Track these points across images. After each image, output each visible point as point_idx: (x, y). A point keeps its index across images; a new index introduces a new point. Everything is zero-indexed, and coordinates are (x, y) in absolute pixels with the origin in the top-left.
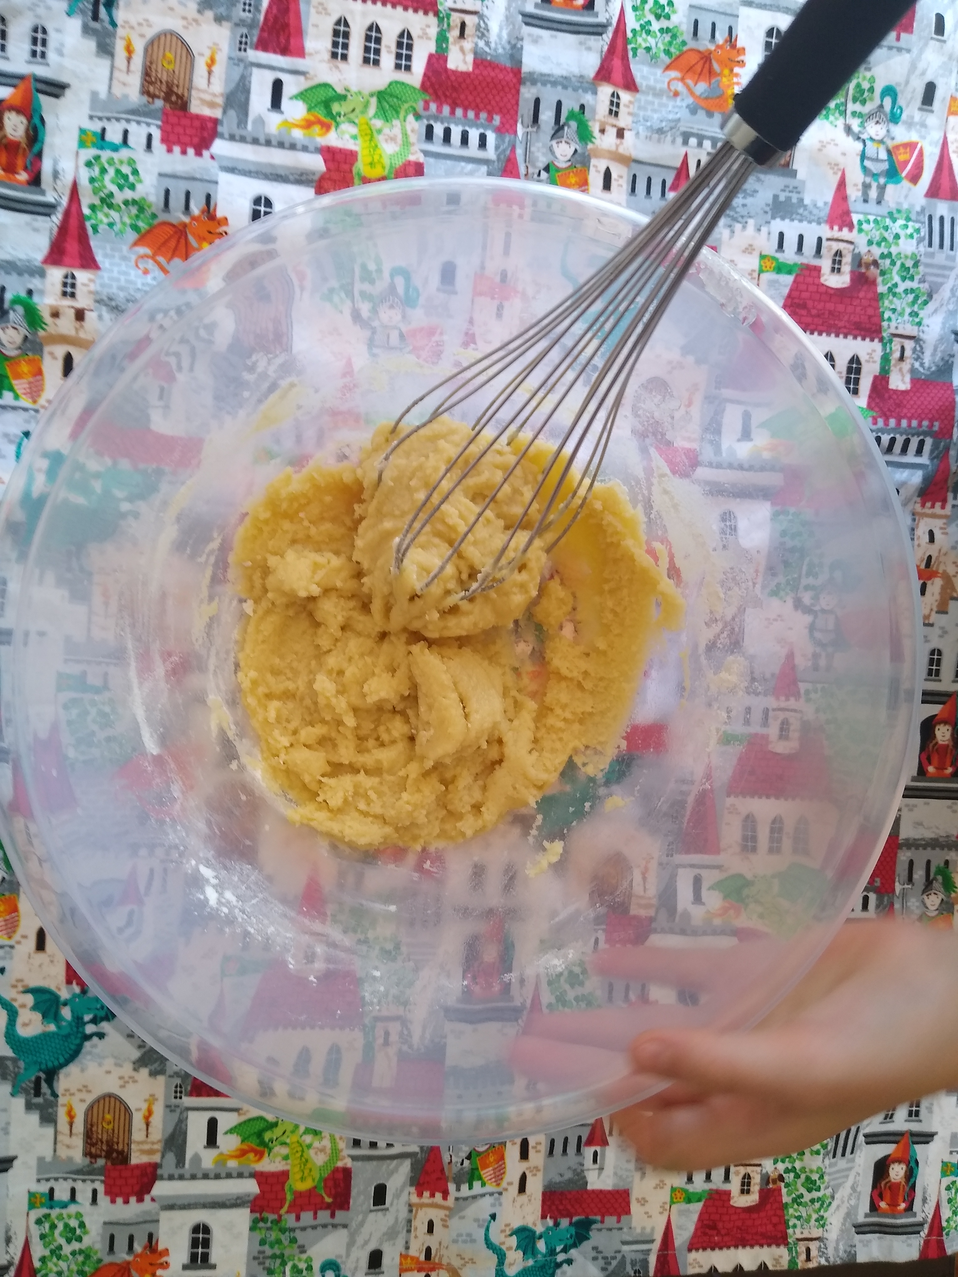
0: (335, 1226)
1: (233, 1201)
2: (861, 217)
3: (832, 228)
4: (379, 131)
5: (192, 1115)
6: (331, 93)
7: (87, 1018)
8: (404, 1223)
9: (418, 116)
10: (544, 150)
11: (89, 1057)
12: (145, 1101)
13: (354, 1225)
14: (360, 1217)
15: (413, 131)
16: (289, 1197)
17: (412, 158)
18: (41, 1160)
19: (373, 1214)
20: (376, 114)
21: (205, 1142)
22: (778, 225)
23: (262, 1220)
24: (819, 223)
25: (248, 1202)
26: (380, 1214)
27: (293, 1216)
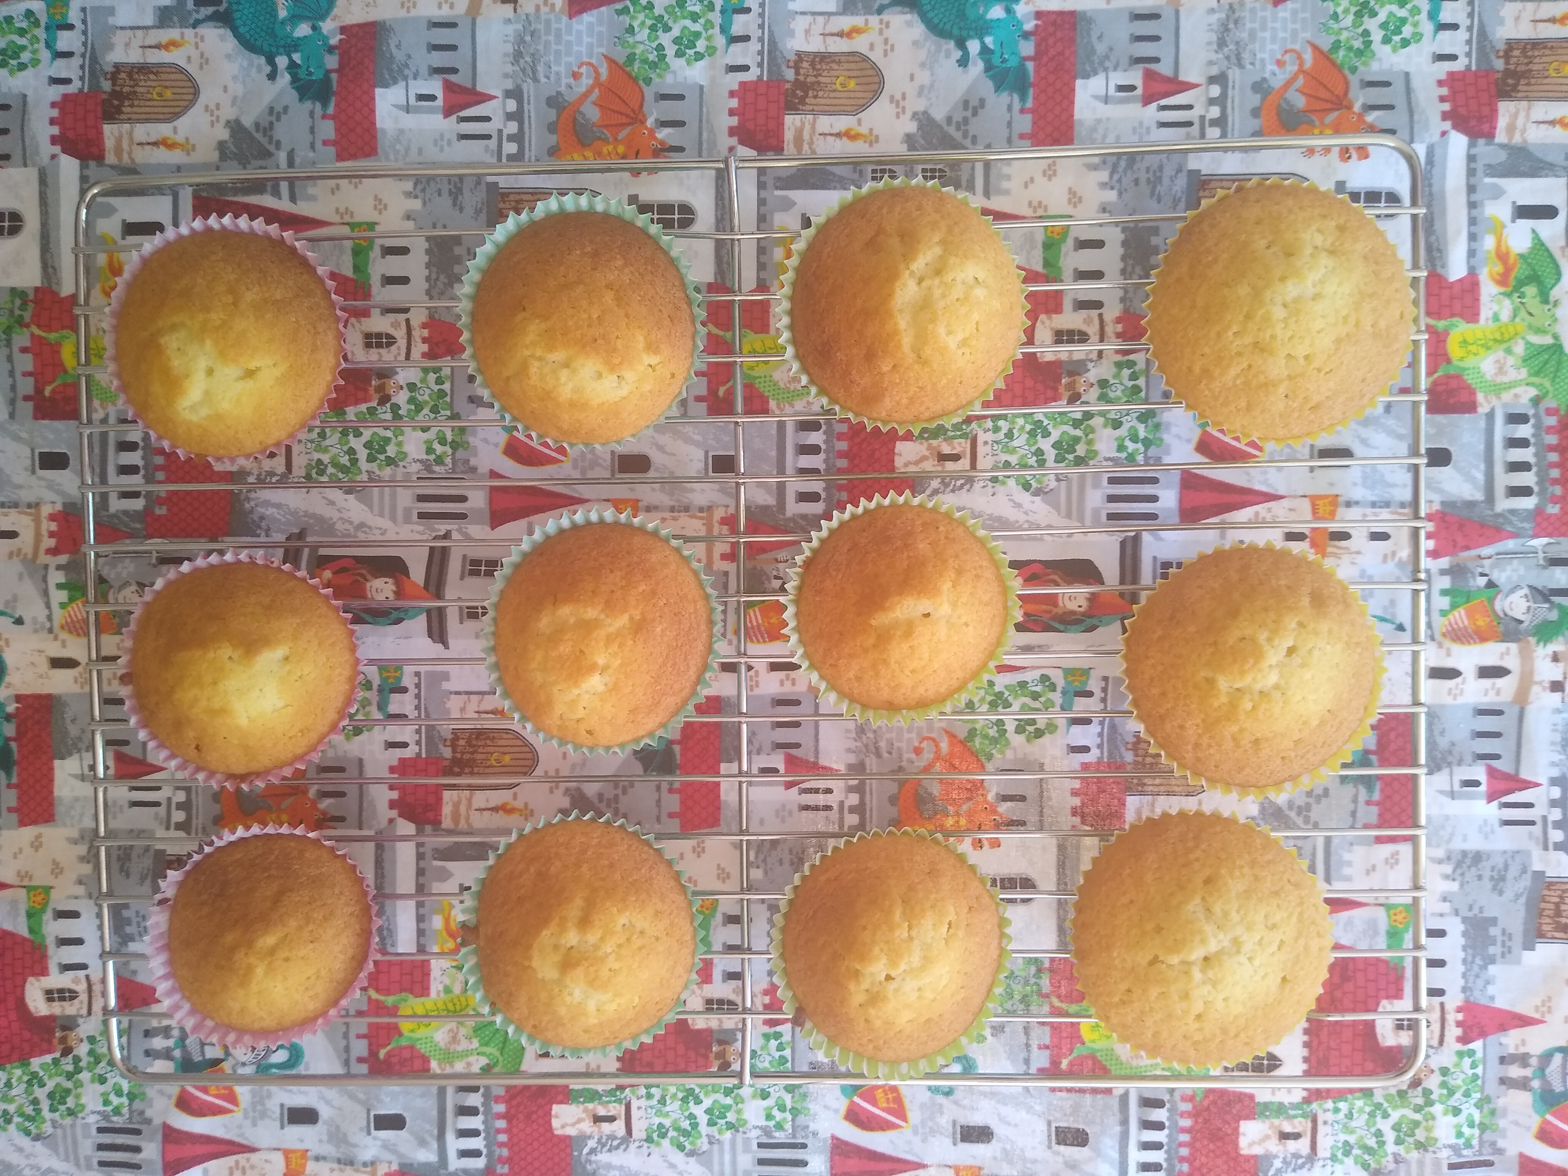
0: (12, 402)
1: (50, 263)
2: (1479, 1055)
3: (1459, 1010)
4: (1509, 351)
5: (166, 202)
6: (1549, 282)
7: (297, 57)
8: (14, 497)
9: (1536, 401)
10: (1515, 578)
11: (245, 64)
12: (187, 139)
13: (15, 427)
14: (24, 435)
15: (1516, 396)
16: (53, 337)
17: (1480, 397)
18: (111, 11)
19: (28, 452)
20: (1532, 345)
21: (130, 220)
22: (1455, 928)
23: (25, 303)
24: (1464, 990)
25: (50, 283)
26: (28, 462)
27: (27, 343)
